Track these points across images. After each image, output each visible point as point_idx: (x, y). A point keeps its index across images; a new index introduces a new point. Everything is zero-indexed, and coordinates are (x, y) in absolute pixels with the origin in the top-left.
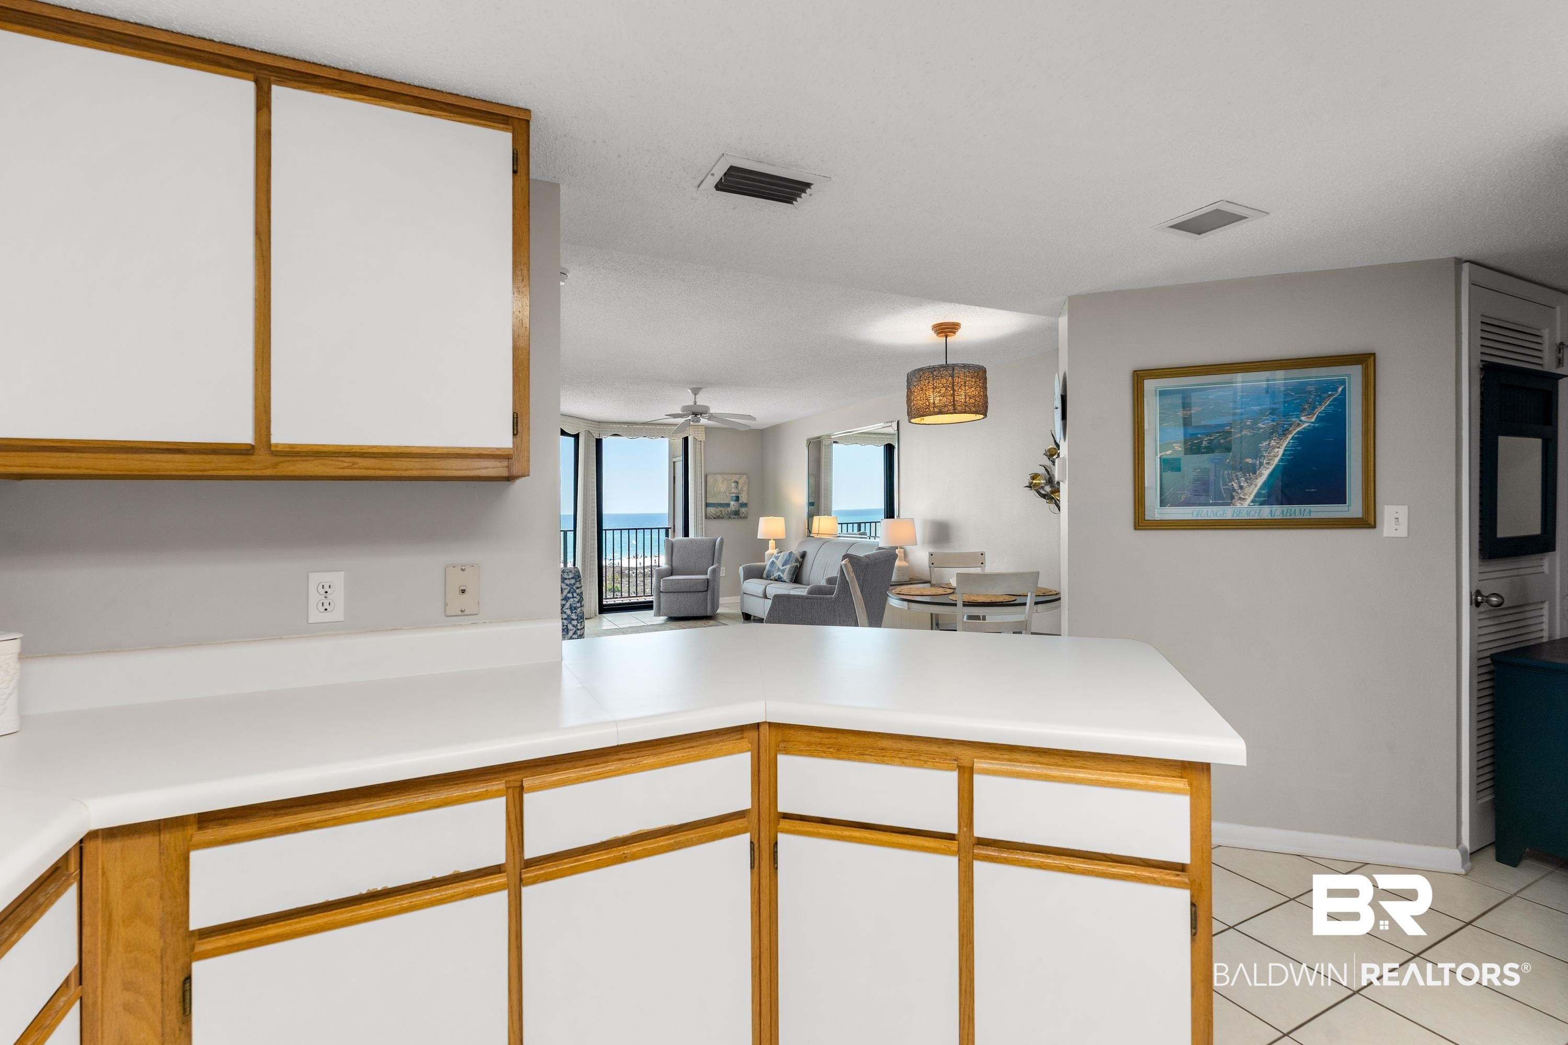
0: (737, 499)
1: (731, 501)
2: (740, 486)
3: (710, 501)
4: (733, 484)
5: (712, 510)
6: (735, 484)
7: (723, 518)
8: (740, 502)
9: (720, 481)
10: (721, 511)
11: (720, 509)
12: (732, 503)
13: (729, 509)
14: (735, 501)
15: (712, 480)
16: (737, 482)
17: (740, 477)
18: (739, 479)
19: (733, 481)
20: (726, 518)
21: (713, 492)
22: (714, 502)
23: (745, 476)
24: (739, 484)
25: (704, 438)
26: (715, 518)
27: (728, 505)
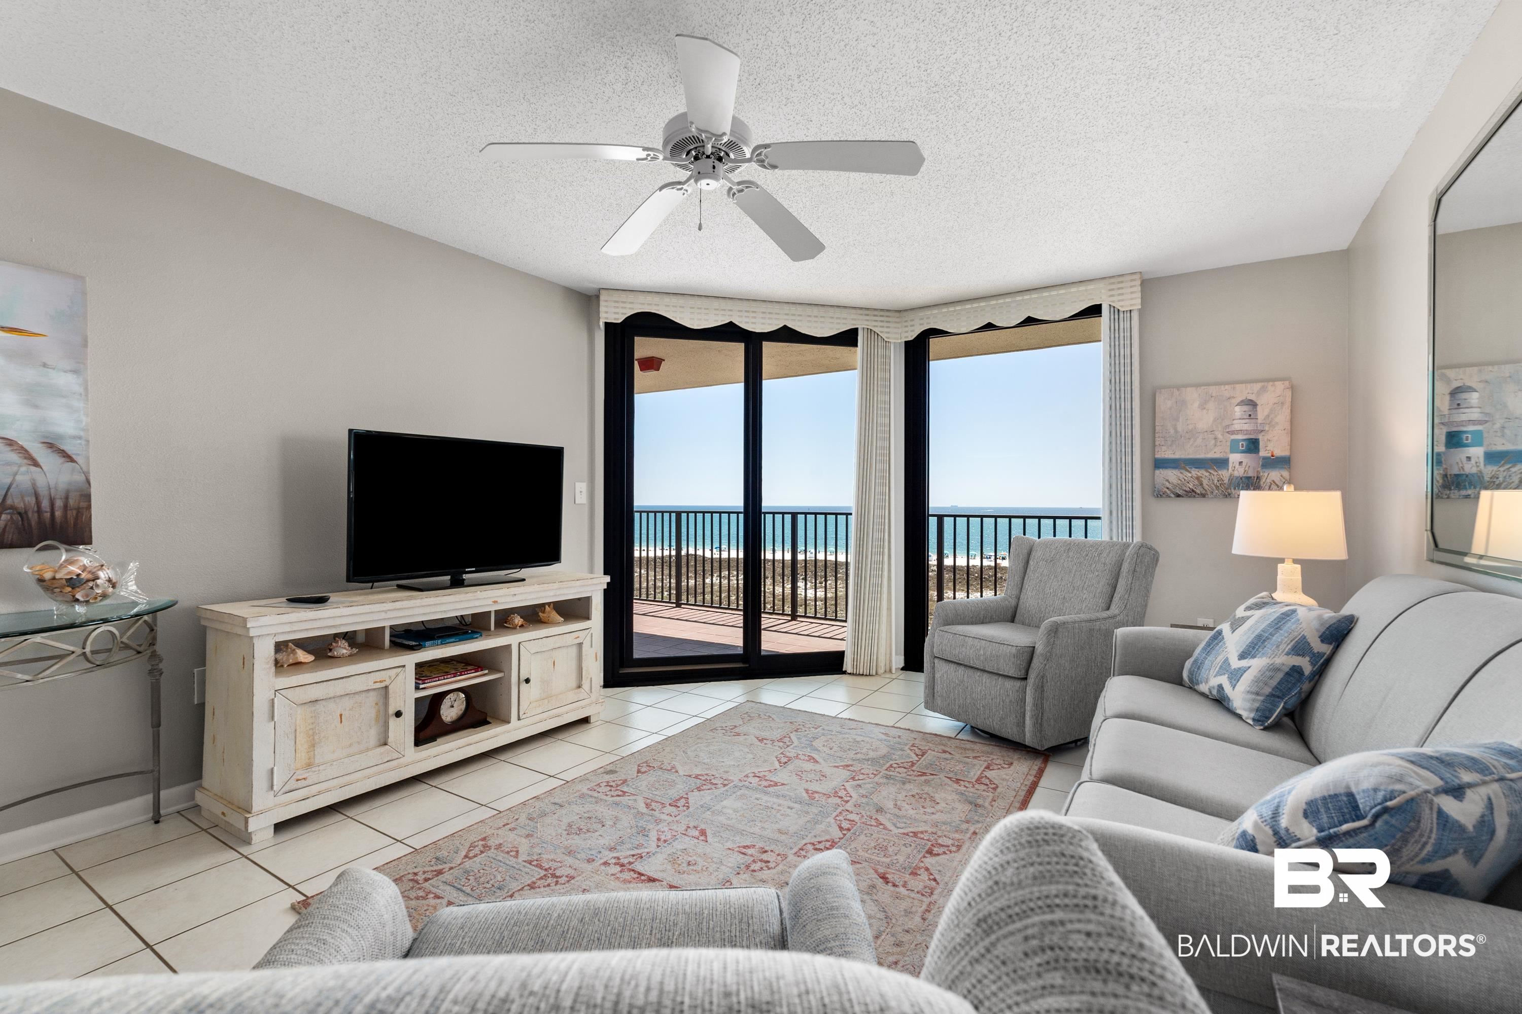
0: (1253, 446)
1: (1232, 452)
2: (1262, 413)
3: (1165, 453)
4: (1237, 409)
5: (1171, 476)
6: (1246, 408)
7: (1203, 496)
8: (1263, 453)
9: (1196, 404)
10: (1198, 478)
11: (1195, 472)
12: (1235, 458)
13: (1225, 474)
14: (1243, 452)
15: (1169, 403)
16: (1253, 404)
17: (1263, 390)
18: (1259, 394)
19: (1239, 399)
20: (1216, 497)
21: (1172, 431)
22: (1177, 456)
23: (1280, 386)
24: (1259, 408)
25: (1139, 301)
26: (1178, 496)
27: (1222, 463)
